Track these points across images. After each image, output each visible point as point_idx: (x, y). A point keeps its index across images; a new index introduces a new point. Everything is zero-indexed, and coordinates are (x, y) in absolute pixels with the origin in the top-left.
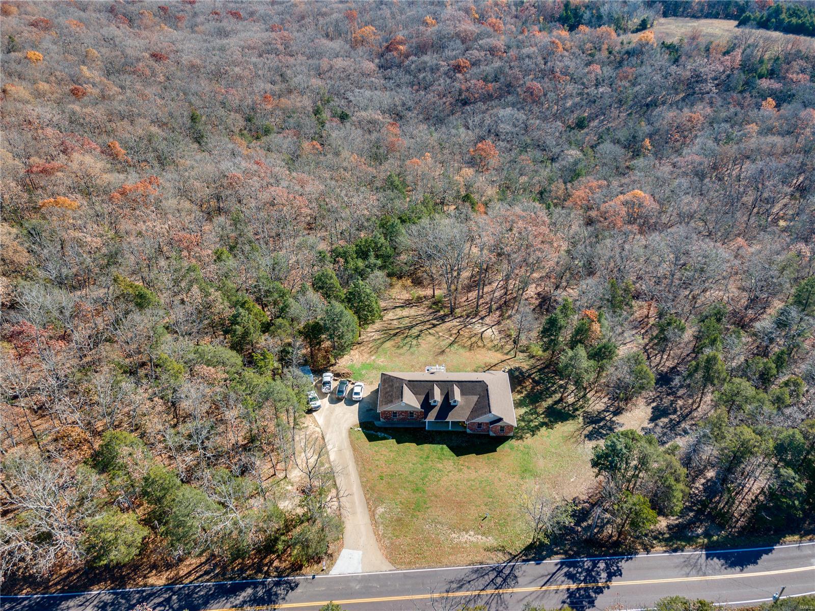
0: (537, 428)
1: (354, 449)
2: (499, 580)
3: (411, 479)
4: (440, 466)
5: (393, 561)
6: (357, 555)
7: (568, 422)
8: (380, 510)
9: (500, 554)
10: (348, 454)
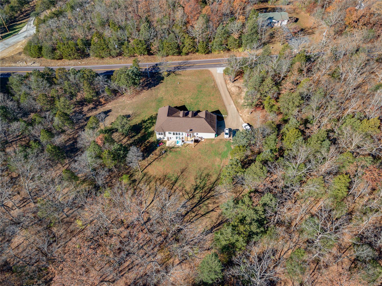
0: (149, 119)
1: (224, 106)
2: (179, 67)
3: (203, 95)
4: (192, 101)
5: (209, 71)
6: (218, 72)
7: (134, 124)
8: (213, 84)
9: (177, 73)
10: (226, 103)
